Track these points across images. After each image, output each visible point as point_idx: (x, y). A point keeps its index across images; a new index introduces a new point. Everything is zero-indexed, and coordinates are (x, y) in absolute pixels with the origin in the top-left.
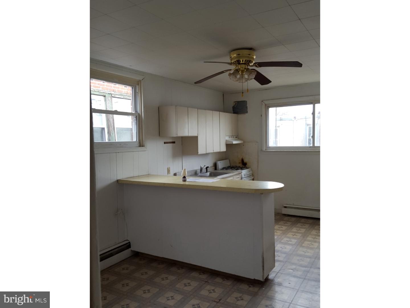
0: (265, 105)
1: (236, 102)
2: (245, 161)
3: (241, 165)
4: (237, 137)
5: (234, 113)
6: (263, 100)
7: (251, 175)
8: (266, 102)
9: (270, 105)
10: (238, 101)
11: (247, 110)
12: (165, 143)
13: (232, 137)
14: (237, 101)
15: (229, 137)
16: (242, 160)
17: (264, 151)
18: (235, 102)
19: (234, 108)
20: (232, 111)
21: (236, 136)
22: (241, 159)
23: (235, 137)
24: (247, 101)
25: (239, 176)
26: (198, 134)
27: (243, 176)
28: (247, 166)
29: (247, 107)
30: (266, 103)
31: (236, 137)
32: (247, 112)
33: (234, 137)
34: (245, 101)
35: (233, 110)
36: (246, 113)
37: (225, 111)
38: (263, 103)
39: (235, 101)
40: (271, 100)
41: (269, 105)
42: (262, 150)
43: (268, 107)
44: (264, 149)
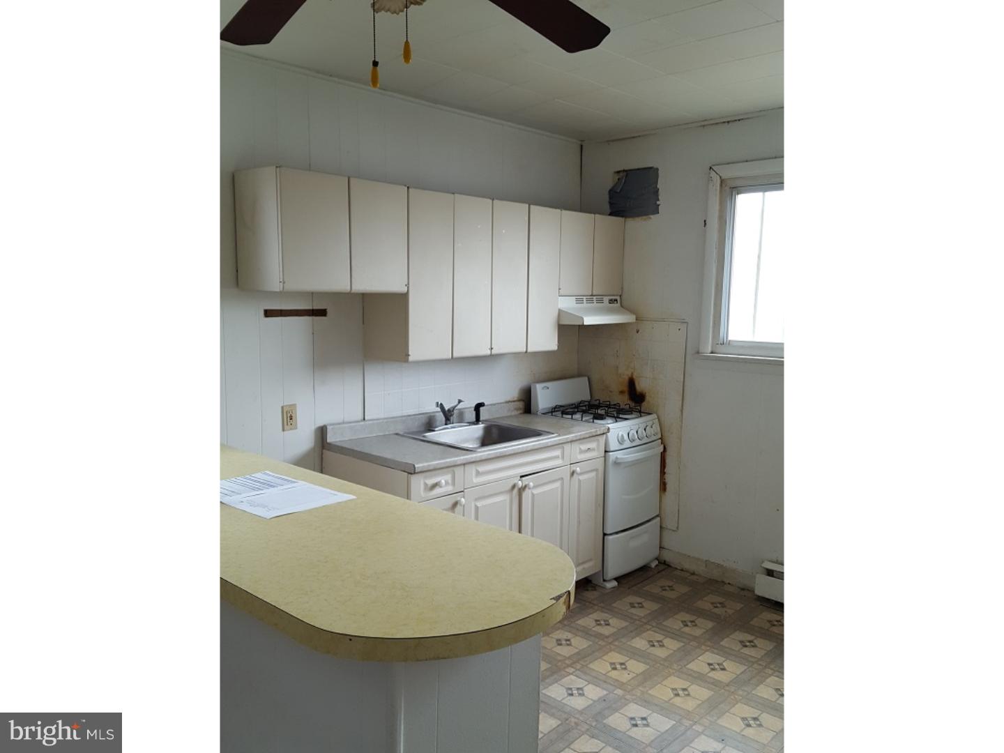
0: (722, 181)
1: (621, 174)
2: (641, 386)
3: (624, 401)
4: (617, 301)
5: (611, 214)
6: (714, 165)
7: (654, 438)
8: (727, 172)
9: (738, 183)
10: (626, 169)
11: (658, 203)
12: (268, 313)
13: (590, 301)
14: (624, 171)
15: (579, 301)
16: (632, 383)
17: (708, 358)
18: (618, 172)
19: (612, 193)
20: (607, 208)
21: (614, 298)
22: (627, 378)
23: (606, 299)
24: (657, 169)
25: (593, 445)
26: (408, 285)
27: (613, 445)
28: (644, 405)
29: (656, 192)
30: (723, 178)
31: (611, 301)
32: (656, 211)
33: (600, 301)
34: (651, 168)
35: (611, 203)
36: (653, 214)
37: (583, 206)
38: (713, 174)
39: (616, 170)
40: (741, 164)
41: (734, 185)
42: (698, 353)
43: (731, 189)
44: (707, 349)
